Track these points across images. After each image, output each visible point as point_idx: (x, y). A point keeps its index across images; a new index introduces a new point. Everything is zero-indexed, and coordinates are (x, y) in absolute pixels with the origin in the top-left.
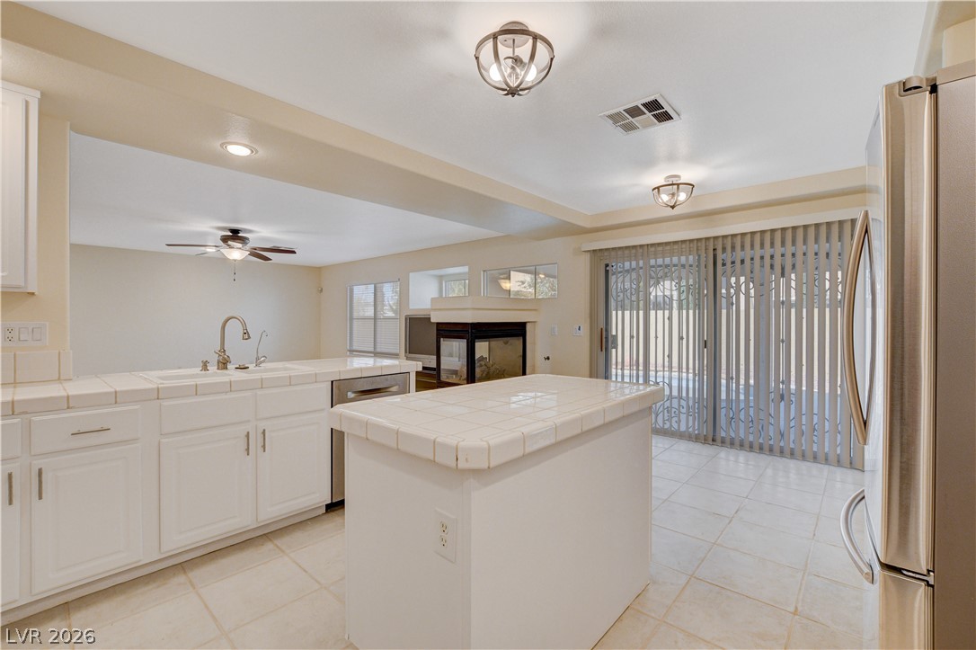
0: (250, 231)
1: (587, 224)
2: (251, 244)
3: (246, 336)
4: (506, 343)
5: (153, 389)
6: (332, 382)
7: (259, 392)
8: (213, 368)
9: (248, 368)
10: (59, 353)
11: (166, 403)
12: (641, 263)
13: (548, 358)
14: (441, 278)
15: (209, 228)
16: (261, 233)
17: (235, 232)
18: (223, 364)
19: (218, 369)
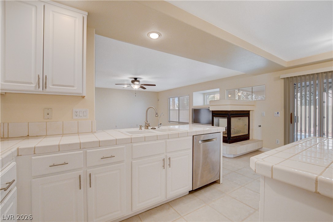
0: (140, 78)
1: (286, 65)
2: (141, 83)
3: (157, 115)
4: (239, 119)
5: (129, 138)
6: (193, 136)
7: (168, 140)
8: (143, 128)
9: (155, 129)
10: (92, 121)
11: (134, 145)
12: (312, 82)
13: (260, 126)
14: (204, 94)
15: (128, 78)
16: (144, 79)
17: (136, 79)
18: (147, 127)
19: (145, 129)
